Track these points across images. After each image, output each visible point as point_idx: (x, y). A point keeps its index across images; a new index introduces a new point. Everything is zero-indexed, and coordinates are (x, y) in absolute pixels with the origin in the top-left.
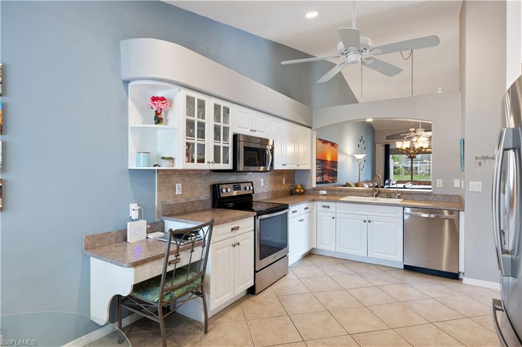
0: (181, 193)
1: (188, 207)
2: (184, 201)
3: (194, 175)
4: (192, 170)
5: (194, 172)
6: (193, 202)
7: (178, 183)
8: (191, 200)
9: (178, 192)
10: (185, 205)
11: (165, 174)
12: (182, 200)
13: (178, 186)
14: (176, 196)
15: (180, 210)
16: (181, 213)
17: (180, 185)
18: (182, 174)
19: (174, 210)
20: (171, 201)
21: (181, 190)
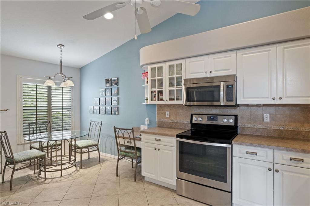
0: (169, 117)
1: (173, 125)
2: (171, 122)
3: (178, 107)
4: (176, 105)
5: (178, 106)
6: (177, 123)
7: (167, 111)
8: (175, 122)
9: (168, 116)
10: (171, 124)
11: (160, 106)
12: (170, 121)
13: (168, 113)
14: (166, 118)
15: (168, 126)
16: (169, 127)
17: (169, 112)
18: (170, 107)
19: (165, 125)
20: (163, 120)
21: (169, 115)
